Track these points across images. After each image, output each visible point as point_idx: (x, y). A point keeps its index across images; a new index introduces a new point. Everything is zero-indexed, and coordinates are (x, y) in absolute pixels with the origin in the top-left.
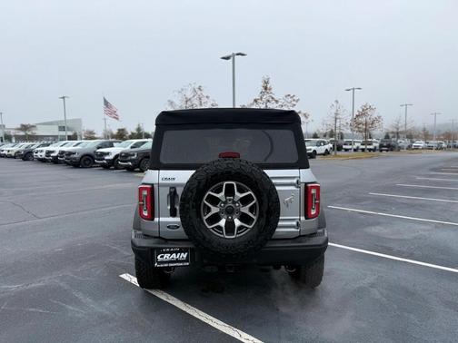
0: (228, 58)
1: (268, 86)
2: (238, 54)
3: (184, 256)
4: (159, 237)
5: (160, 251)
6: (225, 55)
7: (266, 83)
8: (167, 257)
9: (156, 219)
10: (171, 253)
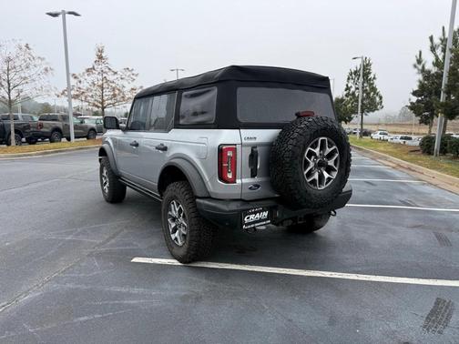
0: (55, 15)
1: (103, 55)
2: (70, 13)
3: (266, 214)
4: (241, 200)
5: (246, 213)
6: (53, 11)
7: (101, 51)
8: (252, 217)
9: (238, 181)
10: (255, 213)
